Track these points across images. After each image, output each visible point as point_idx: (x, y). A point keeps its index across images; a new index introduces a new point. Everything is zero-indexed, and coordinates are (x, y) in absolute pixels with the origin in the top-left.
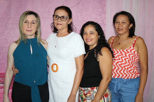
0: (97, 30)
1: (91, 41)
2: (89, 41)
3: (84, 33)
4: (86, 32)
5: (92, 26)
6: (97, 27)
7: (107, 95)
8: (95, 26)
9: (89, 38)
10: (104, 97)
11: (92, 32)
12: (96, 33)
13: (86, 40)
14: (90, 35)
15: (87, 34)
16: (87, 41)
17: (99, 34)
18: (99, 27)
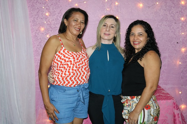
0: (146, 31)
1: (138, 44)
2: (136, 44)
3: (132, 34)
4: (134, 33)
5: (141, 27)
6: (148, 28)
7: (148, 107)
8: (144, 26)
9: (137, 41)
10: (145, 109)
11: (141, 34)
12: (145, 34)
13: (134, 42)
14: (139, 38)
15: (135, 36)
16: (134, 44)
17: (148, 36)
18: (149, 27)
